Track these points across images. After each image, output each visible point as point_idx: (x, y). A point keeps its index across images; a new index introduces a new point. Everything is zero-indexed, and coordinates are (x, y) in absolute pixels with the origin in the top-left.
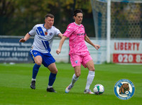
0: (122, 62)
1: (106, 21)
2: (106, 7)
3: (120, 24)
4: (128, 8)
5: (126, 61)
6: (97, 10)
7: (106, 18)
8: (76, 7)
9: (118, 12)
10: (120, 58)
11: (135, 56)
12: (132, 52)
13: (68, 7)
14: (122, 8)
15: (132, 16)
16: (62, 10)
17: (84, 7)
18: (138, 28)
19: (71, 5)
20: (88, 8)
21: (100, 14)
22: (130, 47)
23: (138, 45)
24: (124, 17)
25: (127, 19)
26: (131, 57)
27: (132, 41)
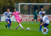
0: (23, 21)
1: (19, 10)
2: (19, 6)
3: (22, 11)
4: (25, 6)
5: (24, 21)
6: (16, 7)
7: (19, 9)
8: (11, 6)
9: (22, 7)
10: (23, 20)
11: (27, 19)
12: (26, 18)
13: (8, 6)
14: (23, 6)
15: (25, 8)
16: (7, 7)
17: (13, 6)
18: (27, 12)
19: (9, 6)
20: (14, 6)
21: (17, 8)
22: (25, 17)
23: (27, 16)
24: (23, 9)
25: (24, 9)
26: (26, 20)
27: (26, 15)
